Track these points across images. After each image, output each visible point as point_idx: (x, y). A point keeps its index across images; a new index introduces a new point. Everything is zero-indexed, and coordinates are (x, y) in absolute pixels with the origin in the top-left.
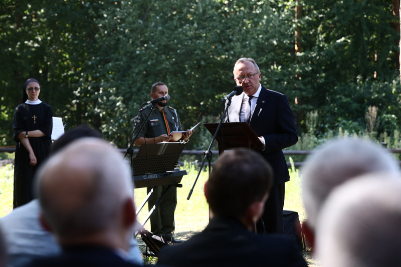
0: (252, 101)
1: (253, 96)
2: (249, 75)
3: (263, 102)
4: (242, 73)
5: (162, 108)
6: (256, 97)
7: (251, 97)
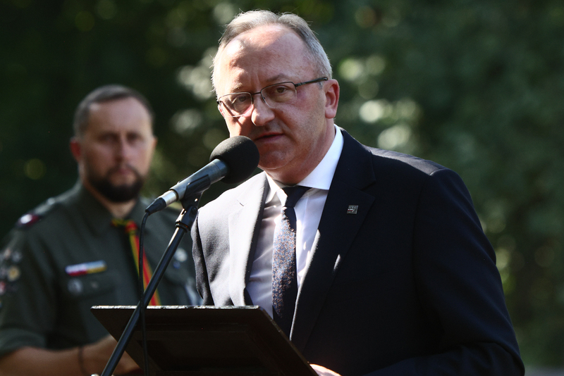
0: (301, 212)
1: (305, 183)
2: (273, 89)
3: (352, 209)
4: (241, 78)
5: (127, 207)
6: (321, 192)
7: (295, 192)
